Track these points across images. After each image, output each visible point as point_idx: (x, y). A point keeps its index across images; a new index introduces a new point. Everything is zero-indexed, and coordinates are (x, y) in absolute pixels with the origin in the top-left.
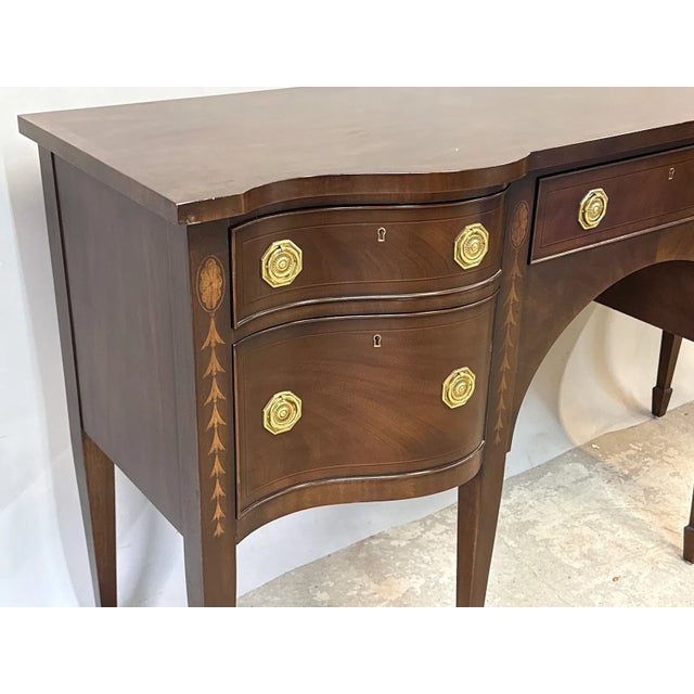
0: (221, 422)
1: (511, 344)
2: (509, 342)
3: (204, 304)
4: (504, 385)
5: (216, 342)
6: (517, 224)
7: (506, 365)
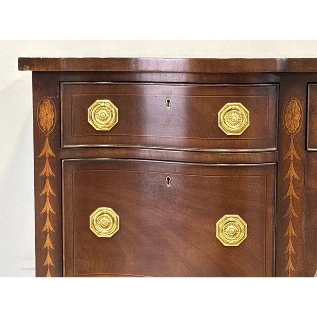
0: (52, 210)
1: (295, 215)
2: (292, 211)
3: (42, 127)
4: (290, 248)
5: (49, 154)
6: (290, 116)
7: (291, 231)
